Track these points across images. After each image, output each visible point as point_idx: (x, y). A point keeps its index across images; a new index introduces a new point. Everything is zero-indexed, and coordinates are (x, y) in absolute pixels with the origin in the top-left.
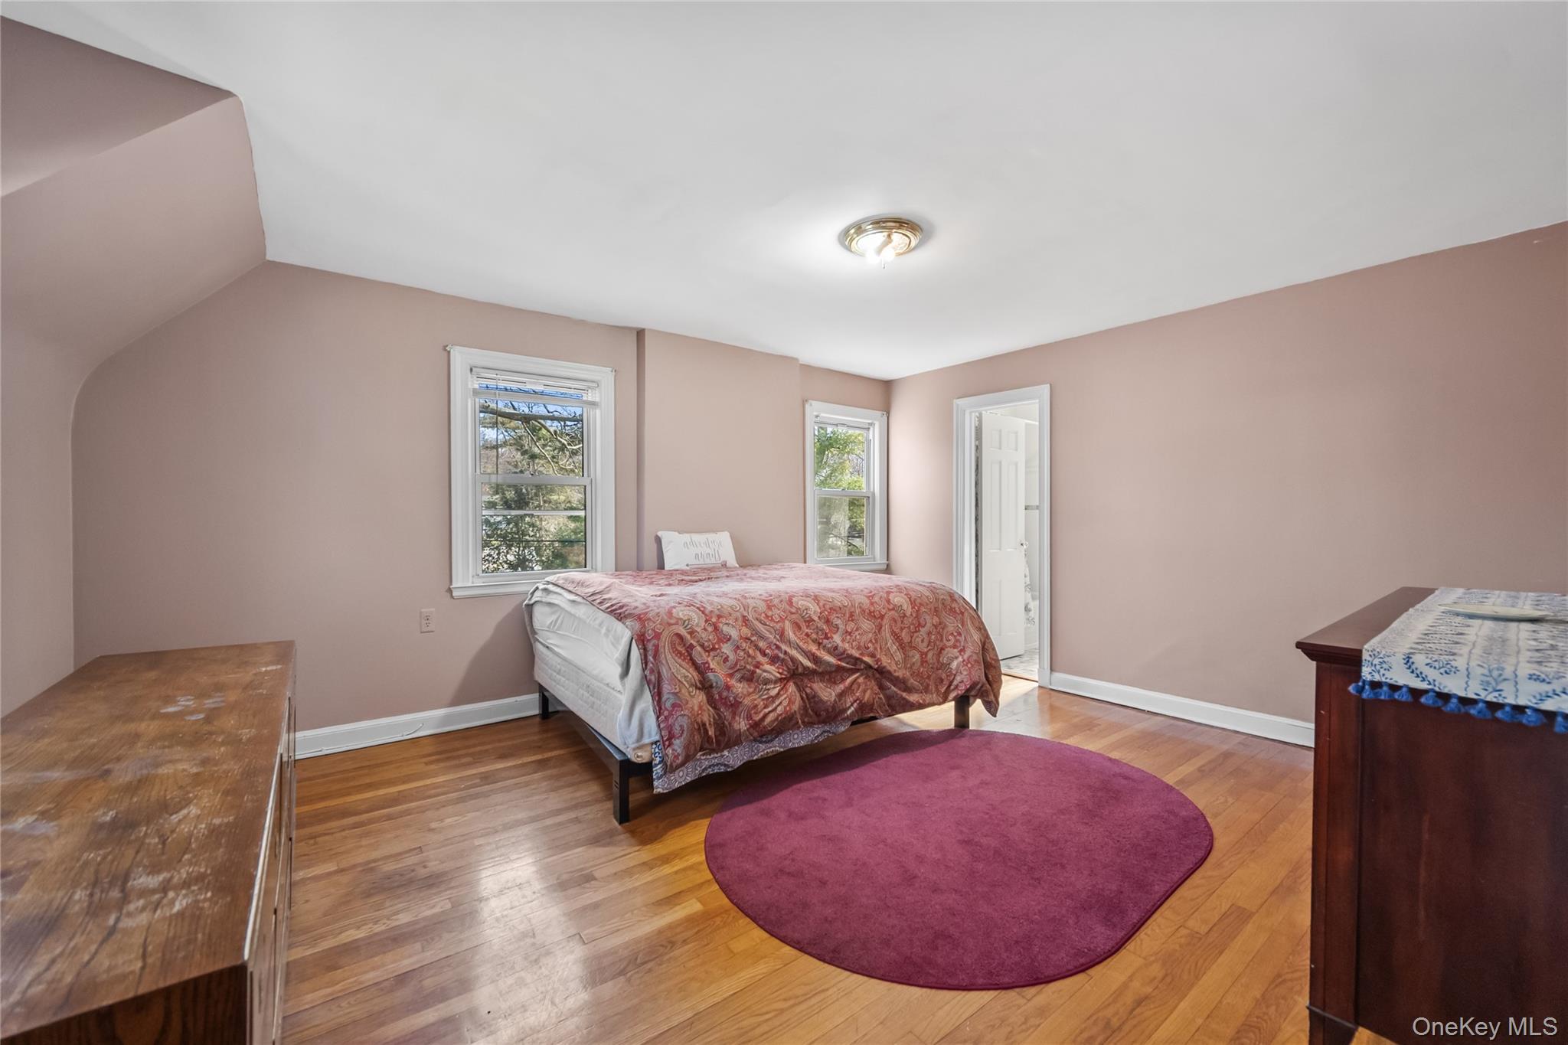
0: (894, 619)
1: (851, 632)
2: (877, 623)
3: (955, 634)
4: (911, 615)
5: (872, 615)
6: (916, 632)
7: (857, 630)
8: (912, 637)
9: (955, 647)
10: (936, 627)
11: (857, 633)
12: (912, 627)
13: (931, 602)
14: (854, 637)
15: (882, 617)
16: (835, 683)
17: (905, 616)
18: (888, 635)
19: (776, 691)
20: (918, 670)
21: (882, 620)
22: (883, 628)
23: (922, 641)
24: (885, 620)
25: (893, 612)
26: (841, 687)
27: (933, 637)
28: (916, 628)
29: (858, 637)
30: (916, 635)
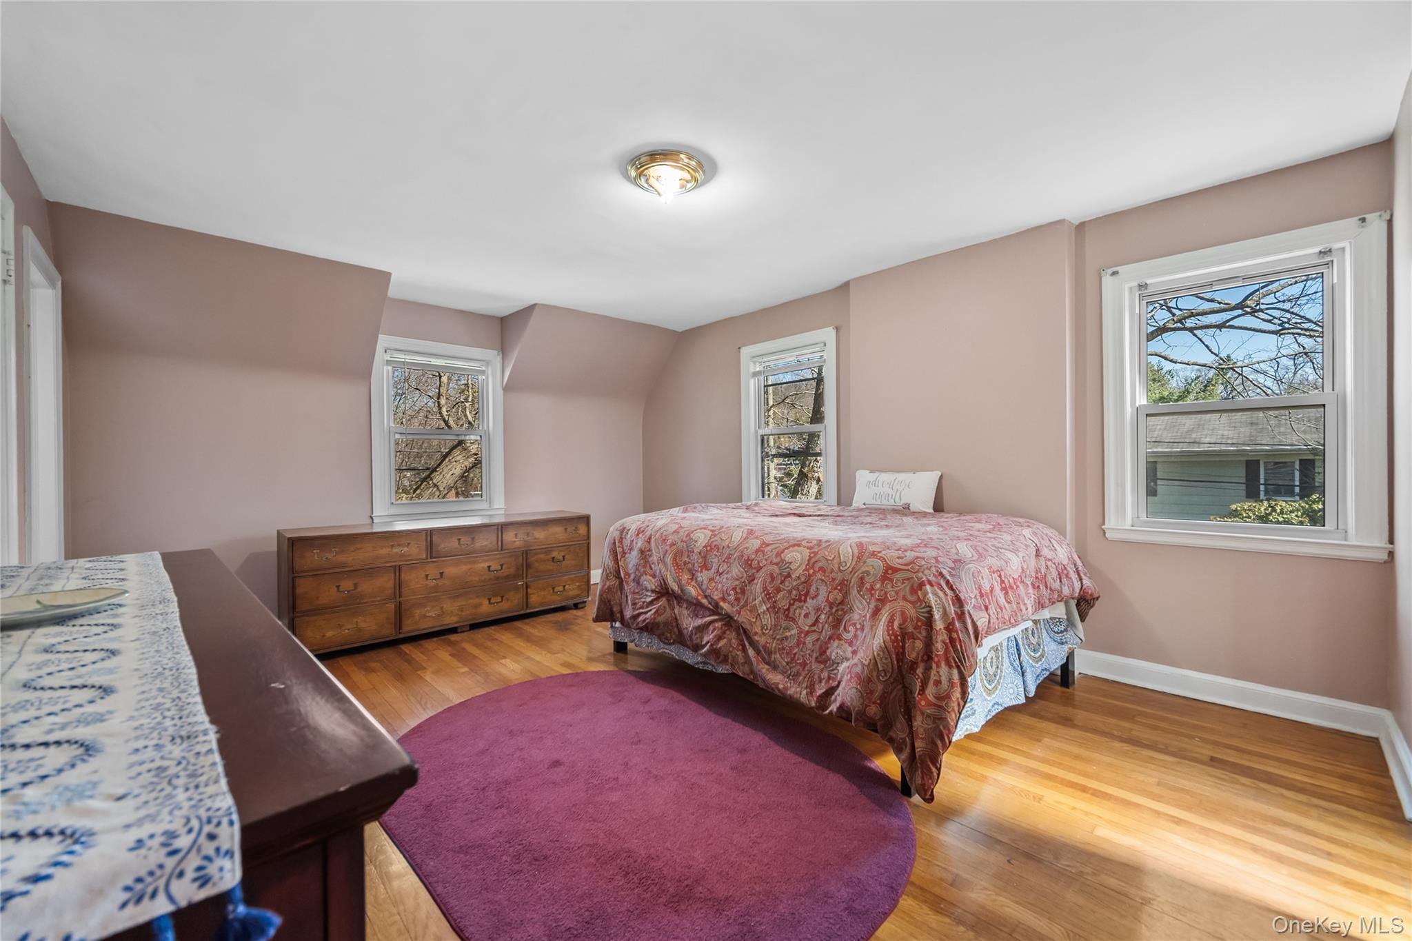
0: (772, 575)
1: (721, 574)
2: (750, 573)
3: (858, 626)
4: (799, 577)
5: (748, 563)
6: (800, 600)
7: (727, 573)
8: (791, 605)
9: (851, 644)
10: (831, 605)
11: (726, 576)
12: (794, 592)
13: (841, 571)
14: (721, 579)
15: (759, 569)
16: (697, 616)
17: (789, 576)
18: (758, 590)
19: (649, 599)
20: (791, 648)
21: (758, 571)
22: (756, 581)
23: (806, 616)
24: (761, 573)
25: (775, 567)
26: (699, 622)
27: (823, 616)
28: (800, 595)
29: (724, 580)
30: (797, 604)
